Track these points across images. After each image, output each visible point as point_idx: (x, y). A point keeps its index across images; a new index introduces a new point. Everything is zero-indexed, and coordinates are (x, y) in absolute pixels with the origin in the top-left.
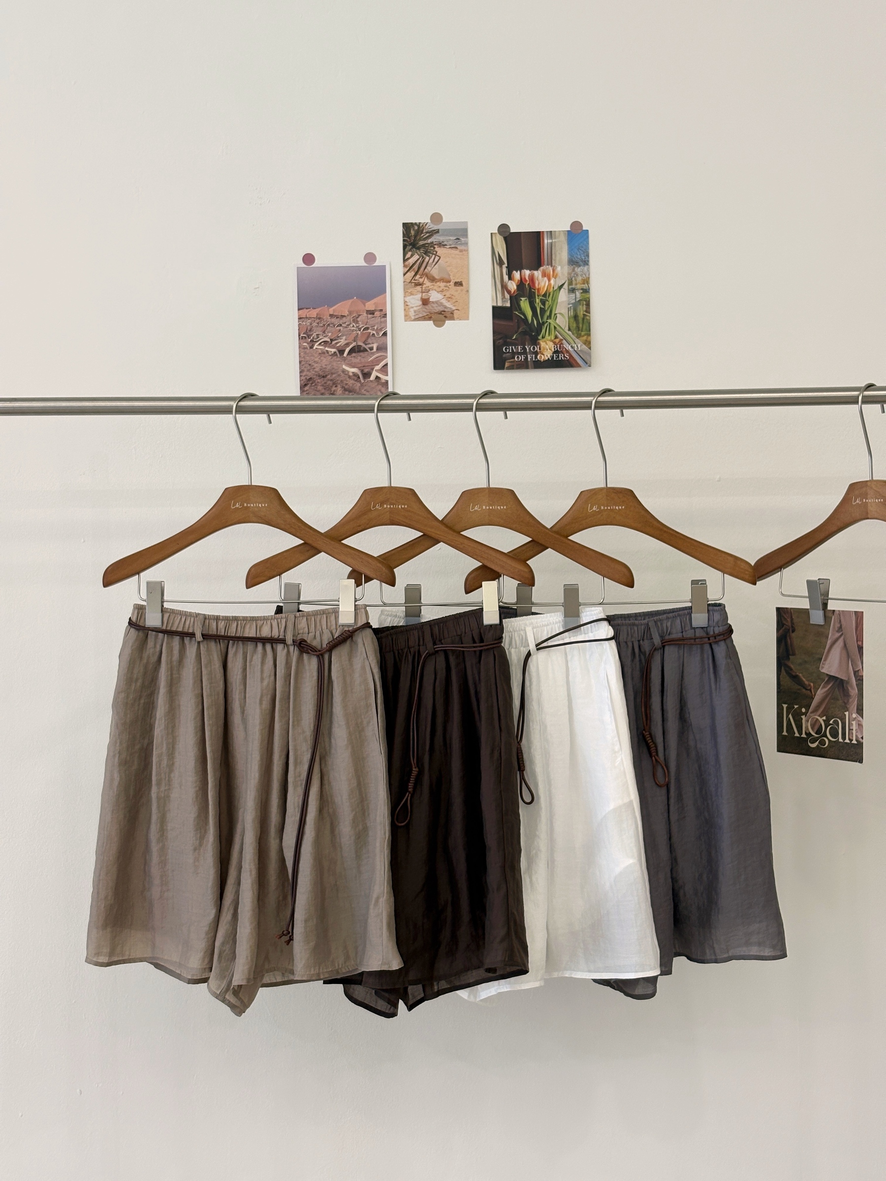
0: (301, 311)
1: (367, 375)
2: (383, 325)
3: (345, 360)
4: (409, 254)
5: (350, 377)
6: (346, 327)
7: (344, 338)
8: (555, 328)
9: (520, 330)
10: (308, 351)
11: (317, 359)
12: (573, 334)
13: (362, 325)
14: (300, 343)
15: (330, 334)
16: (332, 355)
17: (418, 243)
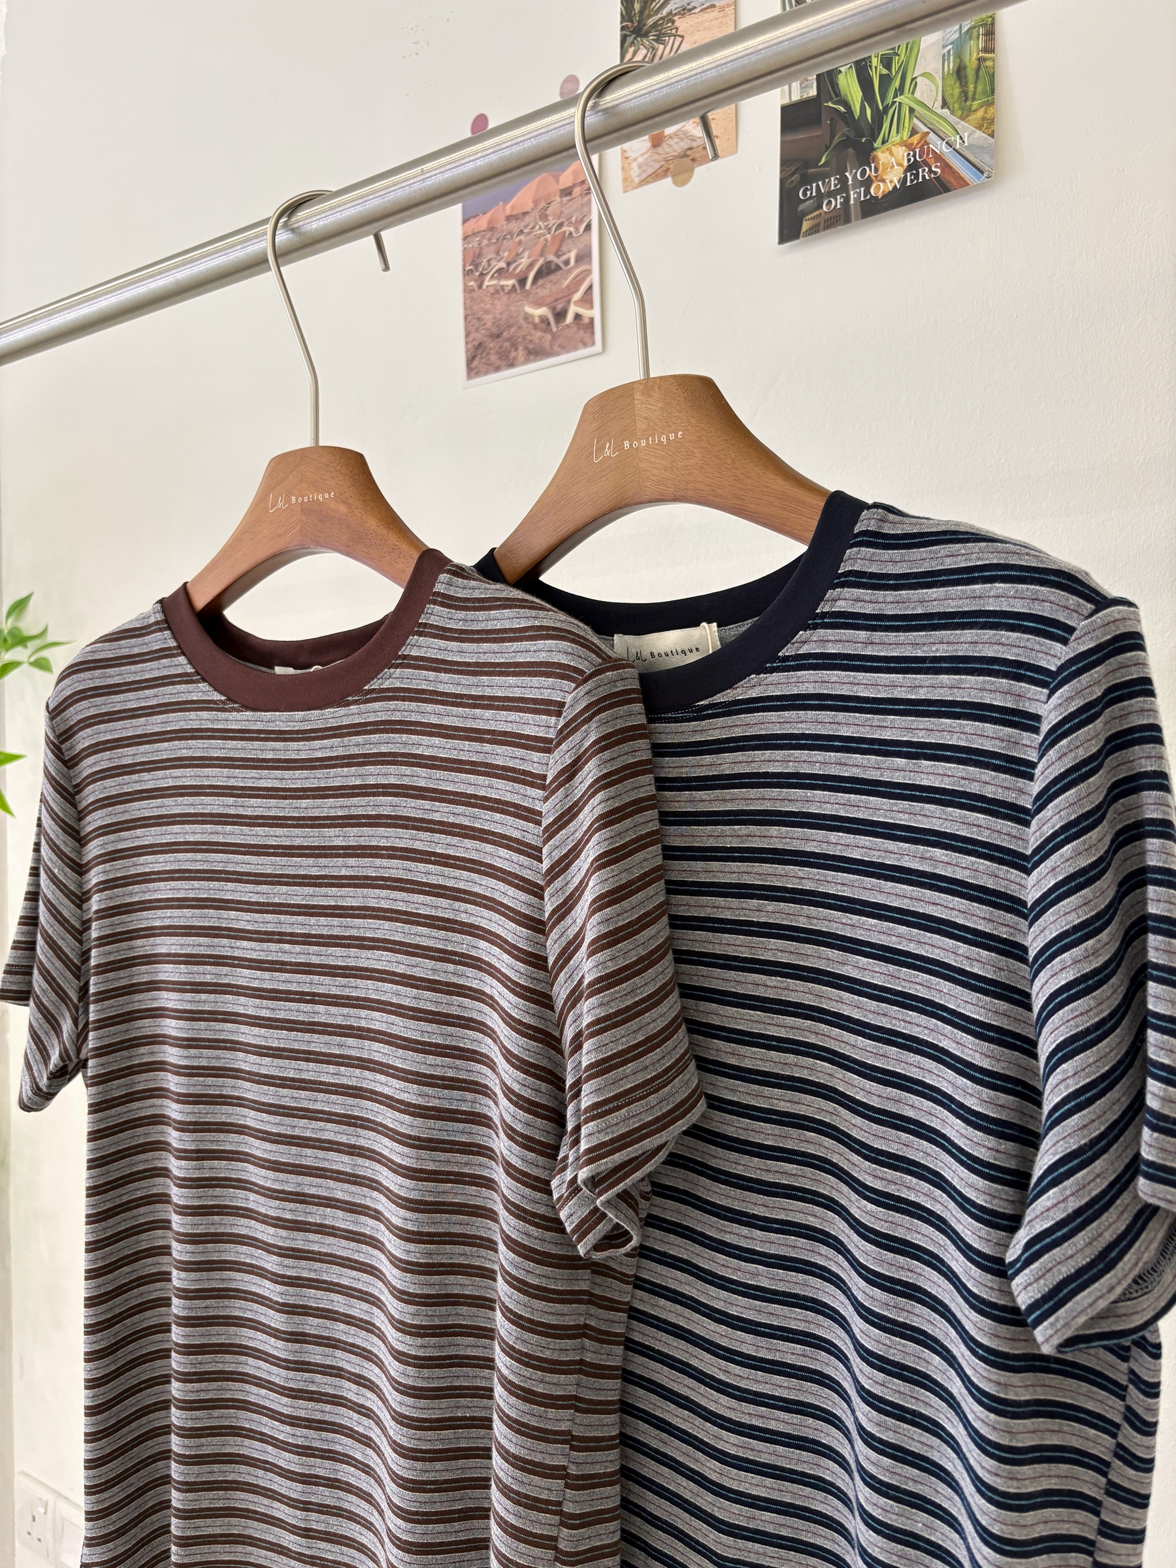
0: (467, 224)
1: (560, 315)
2: (586, 209)
3: (527, 296)
4: (631, 50)
5: (535, 327)
6: (530, 233)
7: (526, 254)
8: (912, 110)
9: (836, 140)
10: (475, 295)
11: (489, 306)
12: (953, 113)
13: (552, 222)
14: (465, 284)
15: (506, 254)
16: (510, 292)
17: (645, 25)
